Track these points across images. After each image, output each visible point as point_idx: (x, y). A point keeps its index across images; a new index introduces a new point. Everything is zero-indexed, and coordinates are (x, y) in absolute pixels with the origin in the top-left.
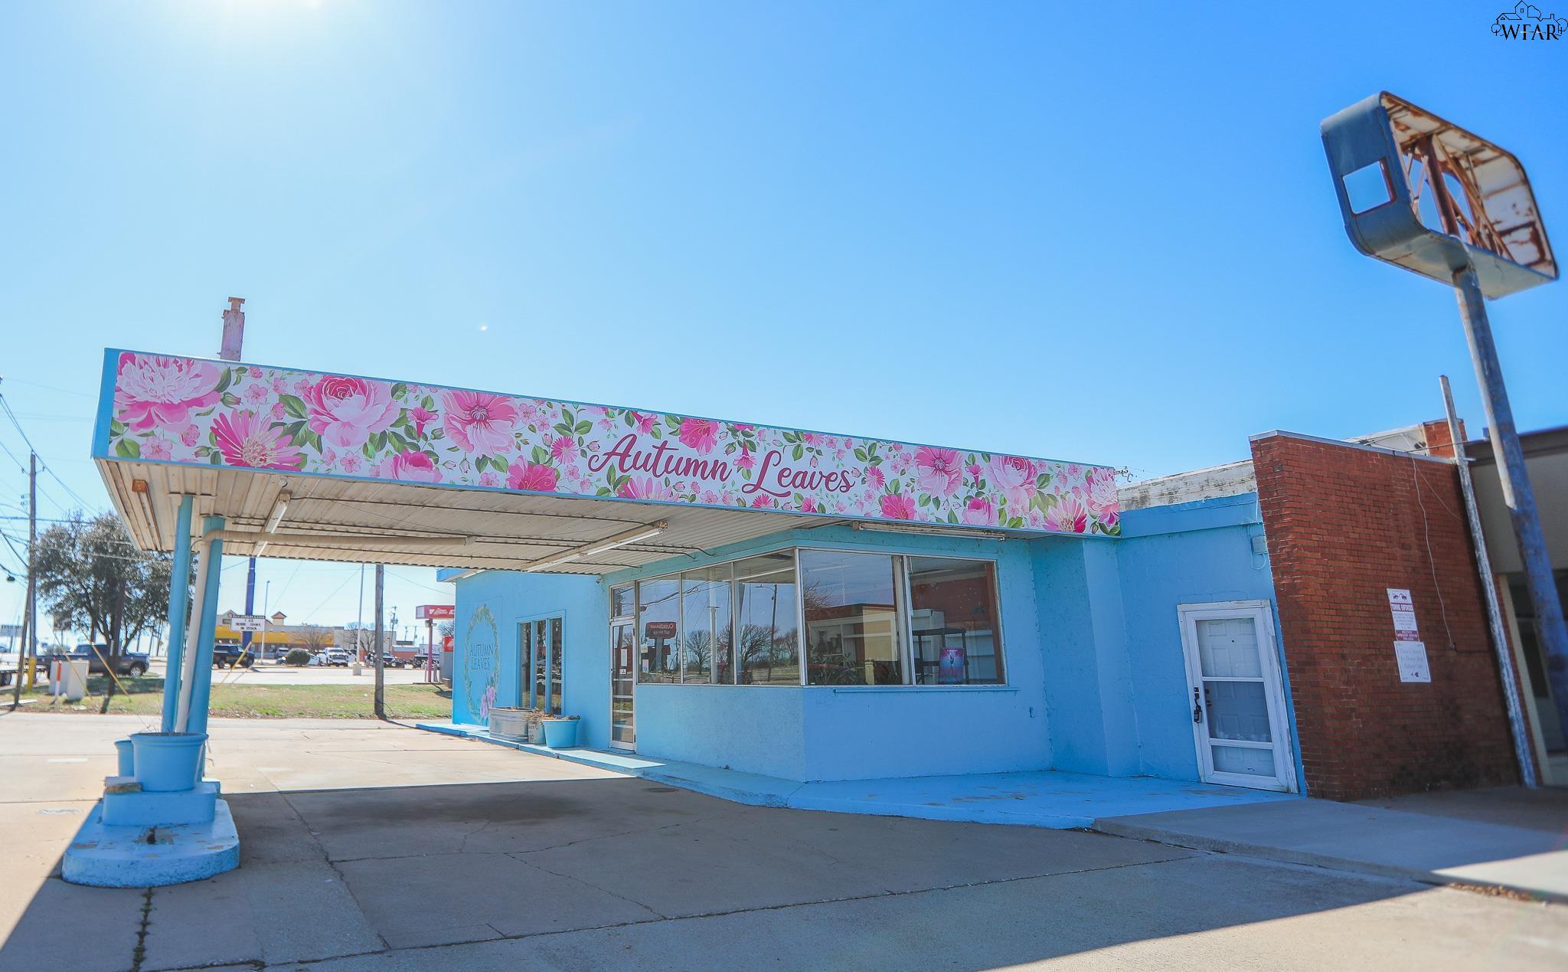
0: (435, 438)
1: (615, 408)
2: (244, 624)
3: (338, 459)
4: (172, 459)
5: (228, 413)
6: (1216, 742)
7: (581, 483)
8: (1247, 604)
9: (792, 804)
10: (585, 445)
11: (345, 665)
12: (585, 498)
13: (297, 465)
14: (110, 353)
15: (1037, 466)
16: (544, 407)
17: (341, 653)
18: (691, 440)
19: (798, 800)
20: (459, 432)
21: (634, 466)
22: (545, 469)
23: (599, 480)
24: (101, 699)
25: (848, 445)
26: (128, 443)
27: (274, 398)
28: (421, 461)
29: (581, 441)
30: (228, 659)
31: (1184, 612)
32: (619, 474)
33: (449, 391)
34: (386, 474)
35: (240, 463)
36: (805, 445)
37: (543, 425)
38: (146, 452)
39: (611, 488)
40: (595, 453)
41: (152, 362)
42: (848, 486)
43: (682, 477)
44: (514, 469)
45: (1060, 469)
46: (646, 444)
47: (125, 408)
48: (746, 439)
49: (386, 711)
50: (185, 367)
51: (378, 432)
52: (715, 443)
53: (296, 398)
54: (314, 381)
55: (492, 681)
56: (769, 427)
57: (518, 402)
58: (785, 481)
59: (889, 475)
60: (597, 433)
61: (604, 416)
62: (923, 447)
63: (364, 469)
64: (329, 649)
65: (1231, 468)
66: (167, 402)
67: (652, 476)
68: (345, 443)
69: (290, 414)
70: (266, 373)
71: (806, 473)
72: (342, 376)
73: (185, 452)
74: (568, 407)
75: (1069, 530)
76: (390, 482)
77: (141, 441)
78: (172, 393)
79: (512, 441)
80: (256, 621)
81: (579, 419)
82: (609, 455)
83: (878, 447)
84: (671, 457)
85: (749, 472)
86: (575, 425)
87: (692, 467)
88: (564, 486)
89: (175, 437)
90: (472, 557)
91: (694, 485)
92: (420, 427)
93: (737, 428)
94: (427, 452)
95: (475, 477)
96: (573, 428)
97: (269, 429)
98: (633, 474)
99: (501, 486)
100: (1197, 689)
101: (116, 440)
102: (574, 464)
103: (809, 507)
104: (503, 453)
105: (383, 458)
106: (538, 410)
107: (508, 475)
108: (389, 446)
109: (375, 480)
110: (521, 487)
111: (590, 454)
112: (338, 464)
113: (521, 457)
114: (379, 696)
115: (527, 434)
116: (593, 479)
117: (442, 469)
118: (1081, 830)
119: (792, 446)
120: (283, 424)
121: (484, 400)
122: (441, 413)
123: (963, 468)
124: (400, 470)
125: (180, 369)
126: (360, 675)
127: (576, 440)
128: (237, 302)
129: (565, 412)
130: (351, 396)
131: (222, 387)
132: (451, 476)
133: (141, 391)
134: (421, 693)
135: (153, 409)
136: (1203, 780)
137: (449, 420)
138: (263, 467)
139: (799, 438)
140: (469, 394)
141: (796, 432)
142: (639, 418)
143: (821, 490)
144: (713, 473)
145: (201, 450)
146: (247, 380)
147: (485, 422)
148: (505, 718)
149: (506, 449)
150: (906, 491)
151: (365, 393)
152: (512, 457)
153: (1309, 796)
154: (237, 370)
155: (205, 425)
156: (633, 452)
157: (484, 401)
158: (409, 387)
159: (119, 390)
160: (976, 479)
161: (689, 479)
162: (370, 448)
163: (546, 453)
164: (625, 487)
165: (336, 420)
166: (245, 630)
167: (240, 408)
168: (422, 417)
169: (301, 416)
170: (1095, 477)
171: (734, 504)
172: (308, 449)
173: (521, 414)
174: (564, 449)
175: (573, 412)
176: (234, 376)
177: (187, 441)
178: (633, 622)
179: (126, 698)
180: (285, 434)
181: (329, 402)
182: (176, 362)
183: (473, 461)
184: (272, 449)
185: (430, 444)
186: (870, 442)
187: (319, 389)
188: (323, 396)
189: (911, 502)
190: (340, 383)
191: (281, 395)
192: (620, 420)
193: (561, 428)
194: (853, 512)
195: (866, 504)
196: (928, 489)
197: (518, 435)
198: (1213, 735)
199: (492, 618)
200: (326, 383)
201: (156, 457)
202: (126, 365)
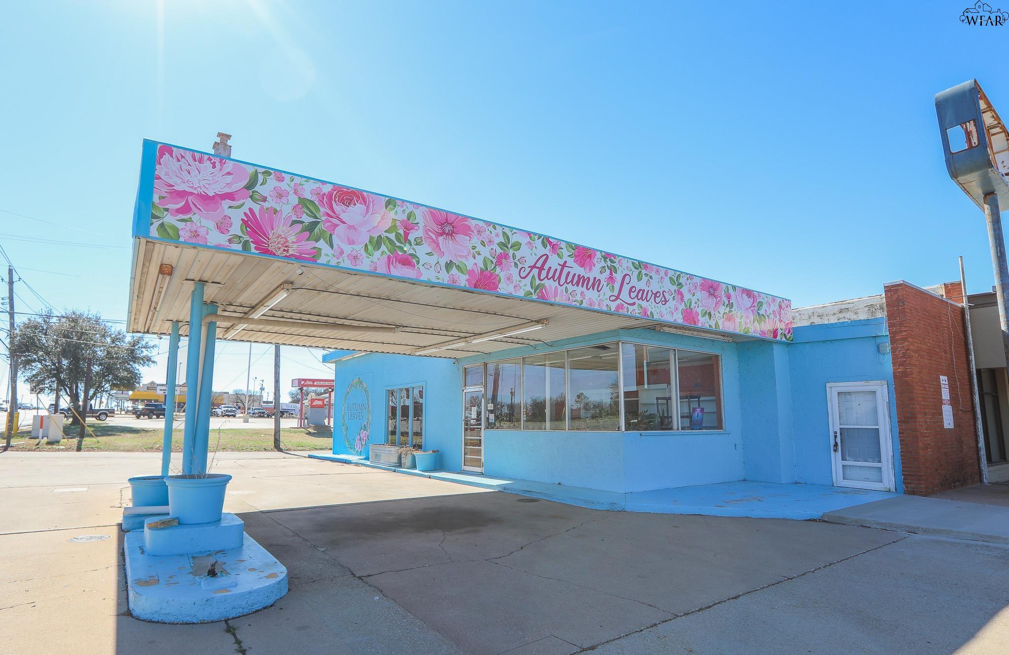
0: (417, 244)
1: (535, 234)
3: (345, 255)
4: (209, 244)
5: (256, 208)
6: (845, 463)
7: (515, 287)
8: (872, 383)
9: (628, 509)
10: (517, 259)
11: (234, 416)
12: (514, 298)
13: (313, 257)
14: (148, 145)
15: (757, 296)
16: (491, 228)
17: (231, 409)
18: (581, 262)
19: (631, 506)
20: (434, 241)
21: (547, 277)
22: (491, 275)
23: (525, 285)
24: (75, 441)
25: (666, 274)
26: (169, 226)
27: (294, 200)
28: (407, 261)
29: (514, 256)
30: (155, 412)
31: (831, 387)
32: (538, 282)
33: (426, 209)
34: (382, 270)
35: (266, 252)
36: (644, 272)
37: (490, 241)
38: (184, 236)
39: (533, 291)
40: (522, 266)
41: (188, 156)
42: (666, 301)
43: (575, 287)
44: (471, 273)
45: (767, 299)
46: (554, 262)
47: (166, 195)
48: (612, 264)
49: (282, 446)
50: (218, 164)
51: (376, 236)
52: (594, 265)
53: (312, 202)
54: (327, 189)
55: (365, 428)
56: (624, 257)
57: (474, 223)
58: (633, 295)
59: (687, 296)
60: (524, 251)
61: (528, 239)
62: (704, 279)
63: (365, 265)
64: (223, 406)
65: (828, 306)
66: (203, 194)
67: (558, 285)
68: (351, 242)
69: (307, 215)
70: (287, 178)
71: (644, 291)
72: (348, 188)
73: (220, 239)
74: (507, 230)
75: (770, 337)
76: (383, 276)
77: (180, 225)
78: (207, 186)
79: (469, 252)
81: (514, 239)
82: (532, 267)
83: (681, 277)
84: (569, 273)
85: (613, 286)
86: (510, 244)
87: (581, 281)
88: (504, 288)
89: (210, 224)
90: (383, 343)
91: (582, 293)
92: (406, 235)
93: (607, 256)
94: (411, 255)
95: (444, 277)
96: (509, 246)
97: (291, 226)
98: (546, 282)
99: (463, 285)
100: (836, 433)
101: (156, 223)
102: (510, 272)
103: (645, 312)
104: (464, 260)
105: (379, 256)
106: (487, 230)
107: (467, 277)
108: (383, 248)
109: (373, 274)
110: (476, 286)
111: (520, 266)
112: (346, 259)
113: (476, 264)
114: (277, 437)
115: (480, 247)
116: (522, 284)
117: (422, 269)
118: (815, 520)
119: (637, 271)
120: (302, 222)
121: (451, 218)
122: (421, 225)
123: (723, 294)
124: (392, 267)
125: (214, 167)
126: (248, 422)
127: (511, 254)
128: (225, 137)
129: (504, 233)
130: (355, 205)
131: (251, 185)
132: (428, 275)
133: (179, 181)
134: (297, 434)
135: (190, 198)
136: (835, 485)
137: (427, 231)
138: (286, 256)
139: (641, 266)
140: (440, 213)
141: (639, 262)
142: (550, 243)
143: (652, 302)
144: (593, 285)
145: (234, 238)
146: (272, 182)
147: (451, 235)
148: (383, 452)
149: (465, 257)
150: (695, 307)
151: (365, 204)
152: (470, 264)
153: (905, 493)
154: (263, 173)
155: (237, 217)
156: (546, 267)
157: (450, 220)
158: (399, 203)
159: (159, 178)
160: (729, 301)
161: (579, 289)
162: (370, 248)
163: (492, 262)
164: (541, 292)
165: (344, 223)
167: (266, 205)
168: (408, 227)
169: (316, 217)
170: (783, 305)
171: (605, 309)
172: (322, 244)
173: (475, 231)
174: (504, 261)
175: (509, 234)
176: (261, 178)
177: (222, 228)
178: (482, 389)
179: (94, 440)
180: (303, 231)
181: (338, 208)
182: (210, 159)
183: (443, 265)
184: (293, 242)
185: (413, 249)
186: (678, 273)
187: (330, 196)
188: (333, 202)
189: (697, 314)
190: (347, 193)
191: (299, 198)
192: (538, 243)
193: (502, 245)
194: (668, 318)
195: (675, 313)
196: (706, 307)
197: (474, 248)
198: (843, 459)
199: (365, 386)
200: (335, 193)
201: (193, 241)
202: (164, 156)
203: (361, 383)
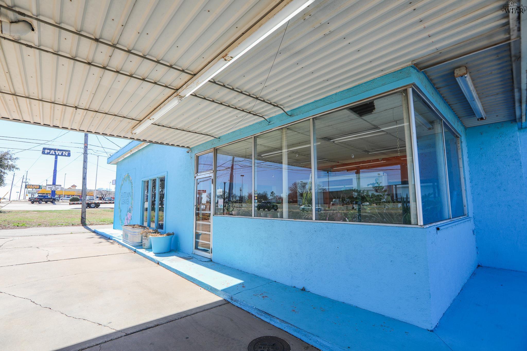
2: (52, 188)
49: (87, 222)
55: (130, 210)
80: (57, 187)
166: (52, 190)
178: (212, 175)
199: (131, 179)
203: (128, 176)
